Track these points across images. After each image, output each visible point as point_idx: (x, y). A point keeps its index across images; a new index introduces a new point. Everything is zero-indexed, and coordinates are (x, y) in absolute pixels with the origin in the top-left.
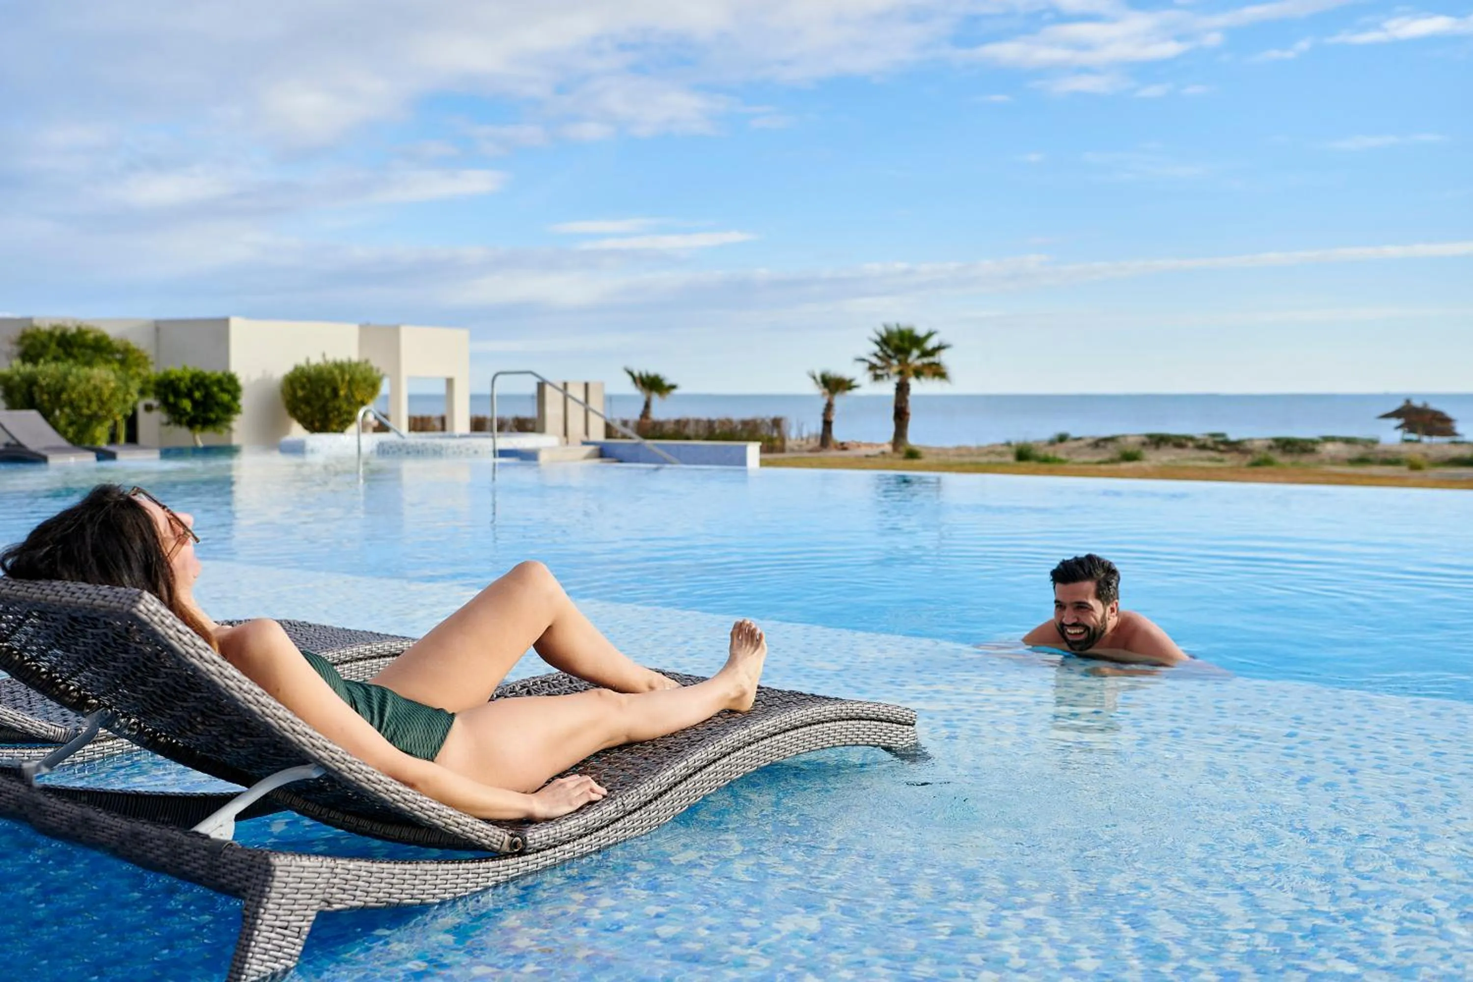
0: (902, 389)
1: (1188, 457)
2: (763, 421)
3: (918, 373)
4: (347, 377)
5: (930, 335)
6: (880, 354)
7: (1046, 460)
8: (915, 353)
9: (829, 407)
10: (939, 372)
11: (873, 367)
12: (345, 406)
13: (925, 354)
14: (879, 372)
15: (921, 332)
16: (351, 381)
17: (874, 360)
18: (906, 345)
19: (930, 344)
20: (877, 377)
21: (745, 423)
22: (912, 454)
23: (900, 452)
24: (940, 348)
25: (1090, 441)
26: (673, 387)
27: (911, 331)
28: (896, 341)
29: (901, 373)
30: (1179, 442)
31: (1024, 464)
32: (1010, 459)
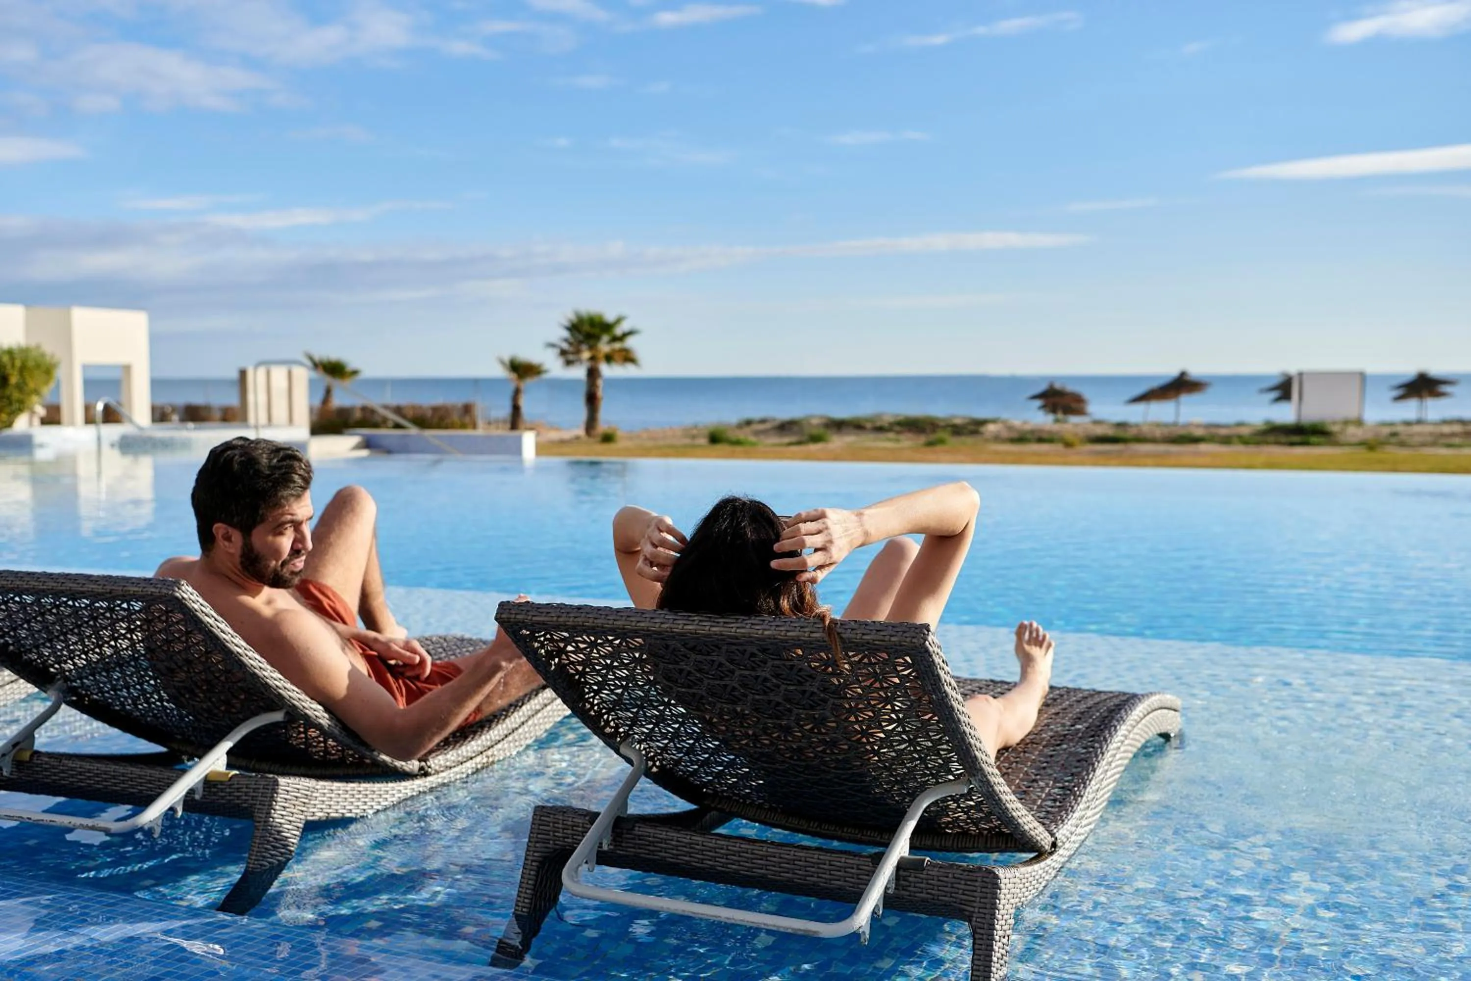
0: (593, 374)
1: (868, 440)
2: (454, 407)
3: (609, 358)
4: (18, 363)
5: (619, 321)
6: (572, 340)
7: (738, 443)
8: (605, 338)
9: (517, 393)
10: (628, 358)
11: (563, 353)
12: (16, 395)
13: (615, 339)
14: (571, 357)
15: (610, 317)
16: (23, 369)
17: (565, 346)
18: (596, 331)
19: (618, 331)
20: (569, 363)
21: (435, 409)
22: (608, 438)
23: (594, 437)
24: (630, 333)
25: (776, 423)
26: (355, 372)
27: (600, 317)
28: (586, 328)
29: (593, 359)
30: (856, 426)
31: (719, 447)
32: (703, 441)
